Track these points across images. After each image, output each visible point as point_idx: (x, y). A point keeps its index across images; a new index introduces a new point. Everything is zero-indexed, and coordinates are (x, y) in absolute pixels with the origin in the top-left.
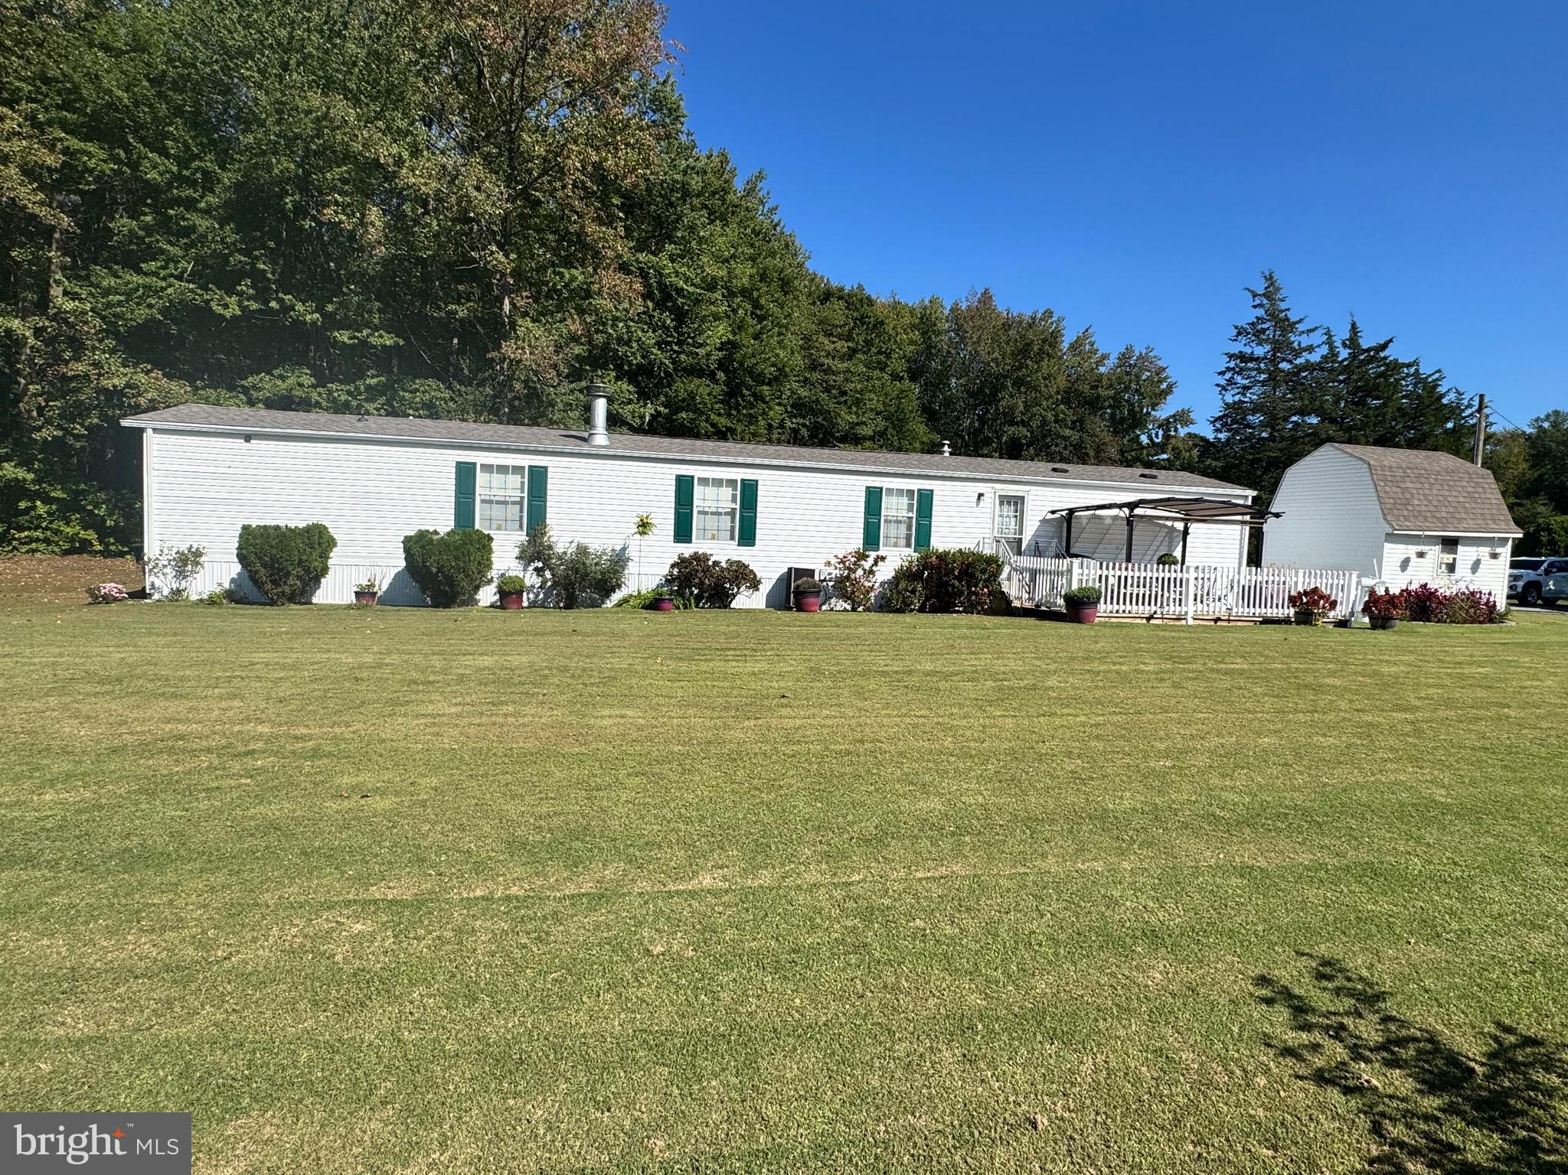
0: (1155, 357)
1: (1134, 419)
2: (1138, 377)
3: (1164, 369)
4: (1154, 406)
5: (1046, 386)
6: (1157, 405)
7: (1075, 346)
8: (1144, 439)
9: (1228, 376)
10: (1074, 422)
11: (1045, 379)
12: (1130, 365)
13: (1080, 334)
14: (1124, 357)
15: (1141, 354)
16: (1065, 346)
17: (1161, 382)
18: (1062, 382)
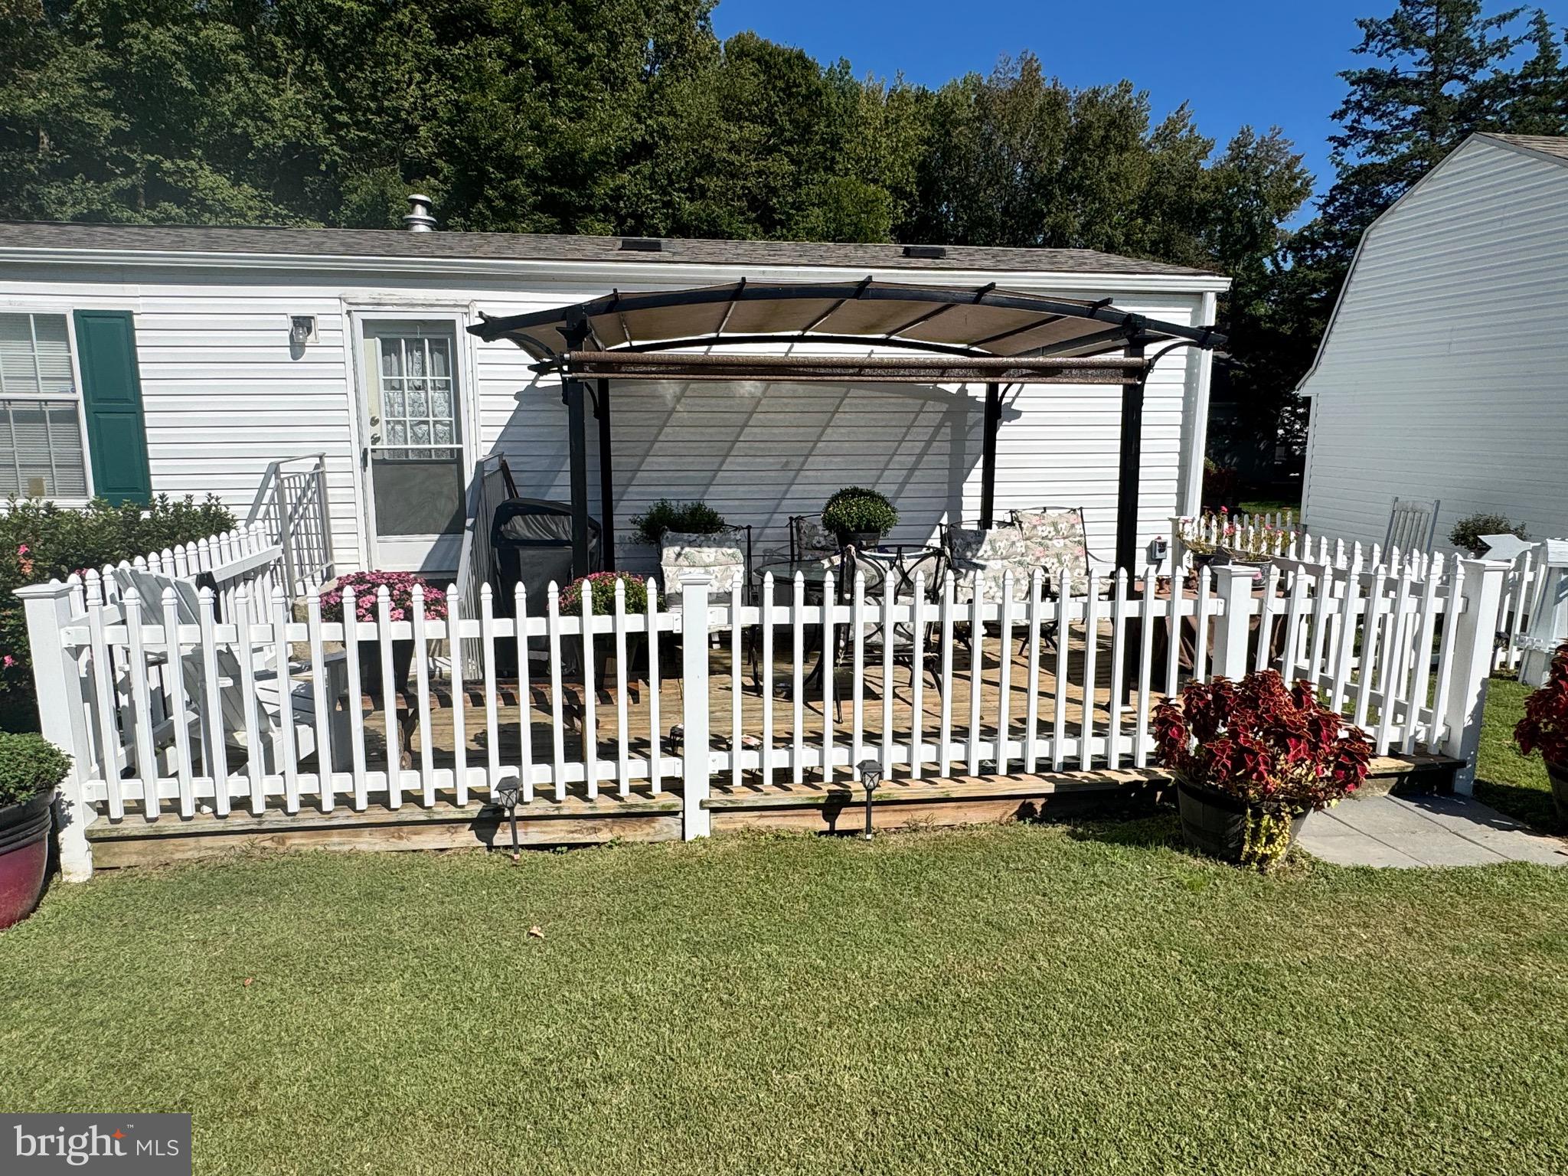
0: (1285, 141)
1: (1254, 236)
2: (1256, 172)
3: (1298, 159)
4: (1281, 213)
5: (1113, 191)
6: (1285, 211)
7: (1165, 136)
8: (1268, 265)
9: (1348, 120)
10: (1154, 243)
11: (1111, 180)
12: (1247, 156)
13: (1173, 115)
14: (1238, 147)
15: (1263, 141)
16: (1147, 135)
17: (1294, 179)
18: (1139, 185)
